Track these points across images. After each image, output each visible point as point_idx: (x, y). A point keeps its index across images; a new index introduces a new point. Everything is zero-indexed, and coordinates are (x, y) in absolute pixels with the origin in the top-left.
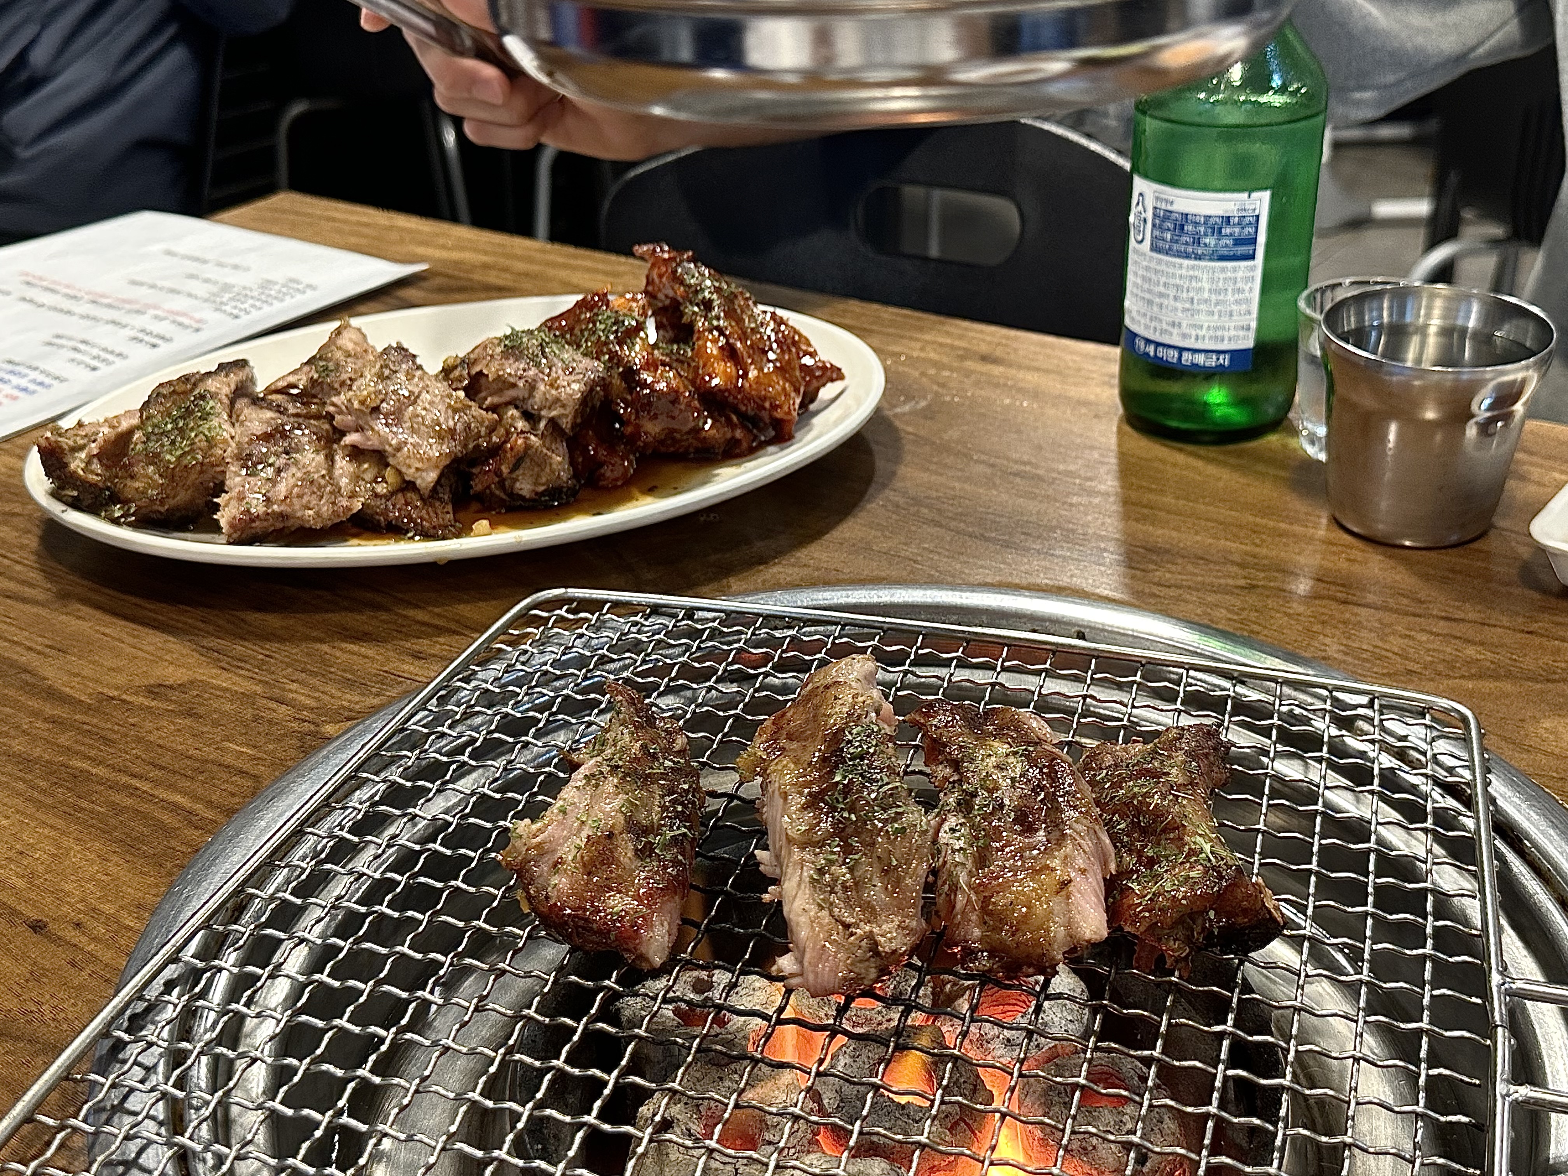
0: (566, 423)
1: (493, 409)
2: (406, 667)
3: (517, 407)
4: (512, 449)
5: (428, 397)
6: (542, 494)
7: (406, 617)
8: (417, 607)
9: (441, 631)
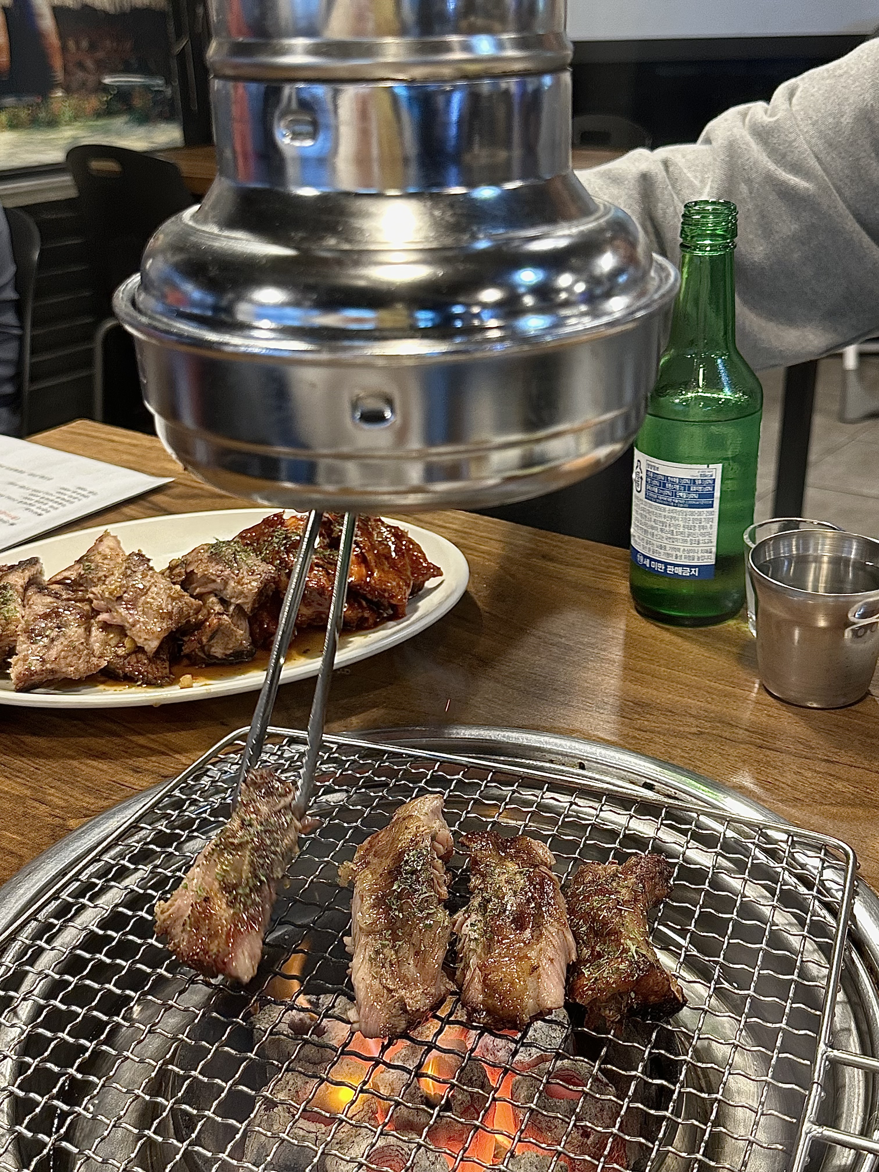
0: (247, 608)
1: (199, 597)
2: (127, 778)
3: (216, 596)
4: (209, 626)
5: (156, 589)
6: (230, 655)
7: (131, 741)
8: (140, 734)
9: (154, 752)
